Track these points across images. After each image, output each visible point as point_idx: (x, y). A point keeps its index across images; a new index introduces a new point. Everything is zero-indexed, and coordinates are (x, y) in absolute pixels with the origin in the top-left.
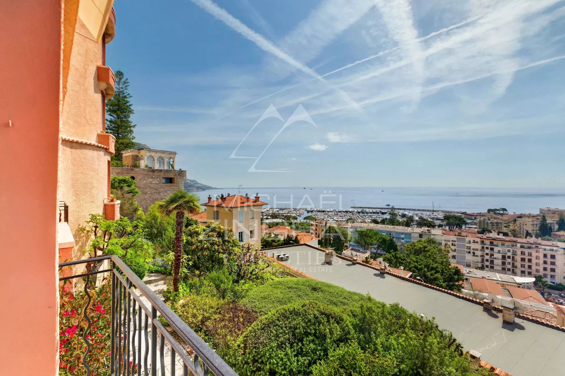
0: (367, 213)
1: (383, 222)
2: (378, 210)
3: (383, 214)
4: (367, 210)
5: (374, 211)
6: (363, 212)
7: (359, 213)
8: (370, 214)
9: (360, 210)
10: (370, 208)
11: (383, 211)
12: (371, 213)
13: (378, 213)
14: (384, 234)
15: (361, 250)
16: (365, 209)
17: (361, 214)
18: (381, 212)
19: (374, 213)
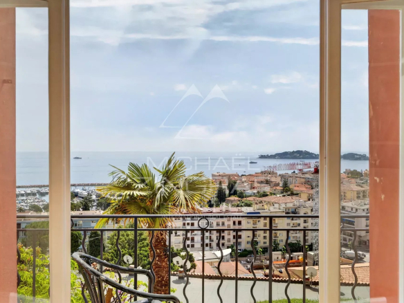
2: (35, 190)
3: (43, 194)
5: (29, 191)
8: (21, 198)
11: (43, 190)
12: (22, 195)
13: (34, 194)
18: (38, 192)
19: (28, 195)
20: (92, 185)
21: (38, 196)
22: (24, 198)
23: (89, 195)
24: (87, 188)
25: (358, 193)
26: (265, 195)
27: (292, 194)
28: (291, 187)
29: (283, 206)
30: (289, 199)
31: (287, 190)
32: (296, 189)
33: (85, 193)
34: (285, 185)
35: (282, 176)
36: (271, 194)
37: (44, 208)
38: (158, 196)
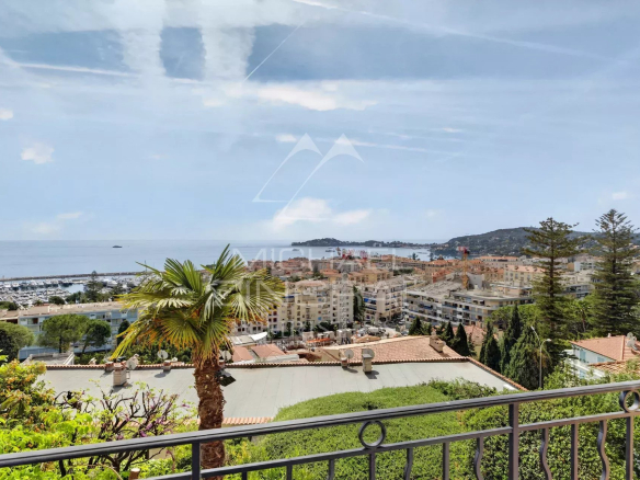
0: (33, 288)
1: (73, 299)
2: (56, 281)
3: (66, 285)
4: (34, 283)
5: (49, 282)
6: (22, 288)
7: (15, 289)
8: (39, 290)
9: (16, 284)
10: (38, 278)
11: (66, 281)
12: (41, 287)
13: (55, 286)
14: (94, 318)
15: (55, 355)
16: (28, 282)
17: (20, 291)
18: (61, 283)
19: (47, 286)
20: (123, 274)
21: (60, 287)
22: (43, 290)
23: (120, 285)
24: (117, 277)
25: (378, 276)
26: (297, 280)
27: (322, 278)
28: (321, 271)
29: (315, 289)
30: (319, 282)
31: (317, 274)
32: (325, 273)
33: (115, 283)
34: (316, 270)
35: (313, 262)
36: (303, 278)
37: (67, 300)
38: (208, 304)
